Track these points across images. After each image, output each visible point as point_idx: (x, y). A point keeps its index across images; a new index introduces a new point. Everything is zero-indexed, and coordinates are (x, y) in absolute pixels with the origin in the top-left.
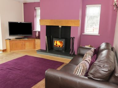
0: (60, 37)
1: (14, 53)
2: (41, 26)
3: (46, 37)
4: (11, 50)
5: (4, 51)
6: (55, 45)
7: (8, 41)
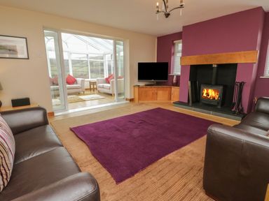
0: (213, 83)
1: (142, 103)
2: (183, 67)
3: (189, 83)
4: (139, 99)
5: (132, 100)
6: (205, 95)
7: (137, 89)
